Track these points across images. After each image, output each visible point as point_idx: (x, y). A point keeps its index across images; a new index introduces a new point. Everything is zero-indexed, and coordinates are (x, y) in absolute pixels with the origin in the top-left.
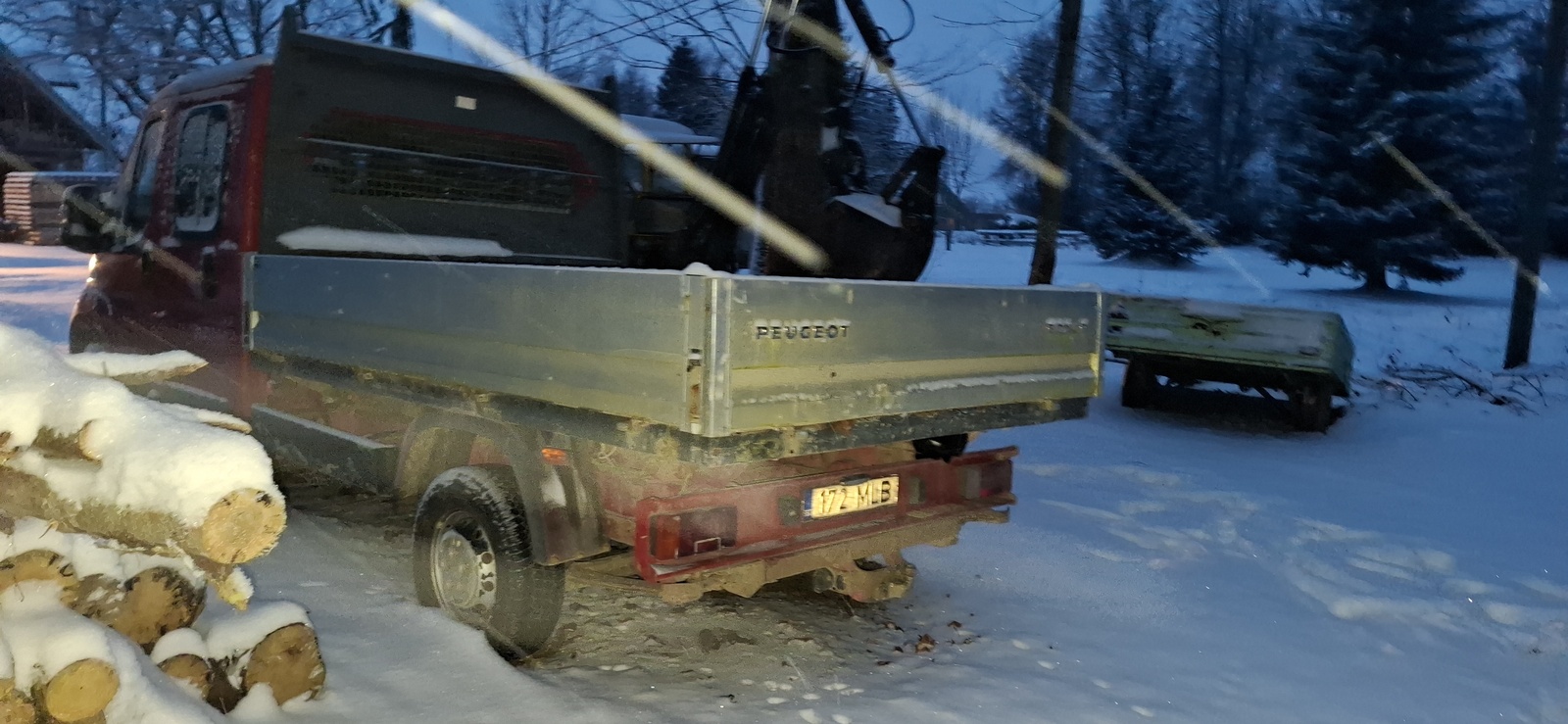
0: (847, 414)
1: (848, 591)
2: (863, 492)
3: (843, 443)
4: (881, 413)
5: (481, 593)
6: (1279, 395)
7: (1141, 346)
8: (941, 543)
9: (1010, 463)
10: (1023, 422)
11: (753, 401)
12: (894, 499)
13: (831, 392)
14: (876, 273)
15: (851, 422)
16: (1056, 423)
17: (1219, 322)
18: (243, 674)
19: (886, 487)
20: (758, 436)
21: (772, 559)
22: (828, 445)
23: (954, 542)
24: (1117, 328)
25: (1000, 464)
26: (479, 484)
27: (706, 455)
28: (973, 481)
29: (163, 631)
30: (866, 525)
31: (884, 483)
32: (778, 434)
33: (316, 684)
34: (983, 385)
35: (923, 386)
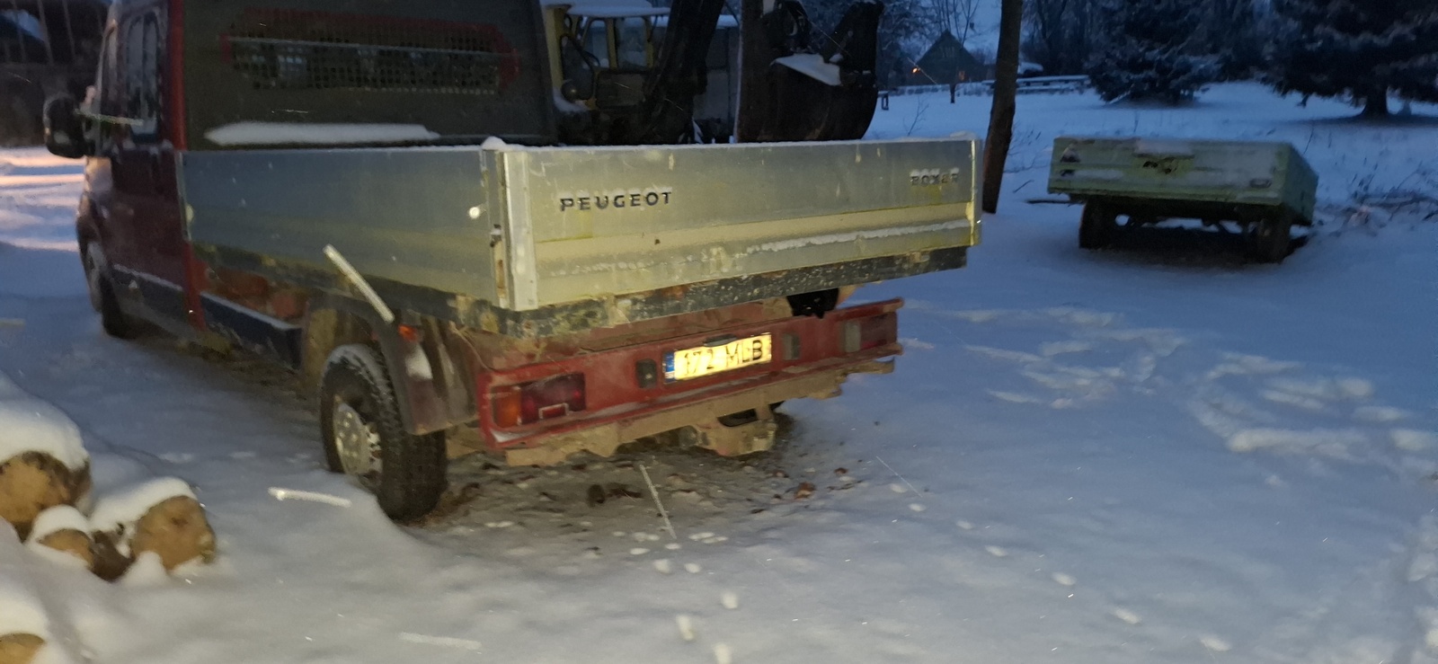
0: (677, 280)
1: (713, 446)
2: (732, 352)
3: (678, 308)
4: (719, 276)
5: (372, 460)
7: (1093, 188)
8: (822, 394)
9: (893, 315)
10: (891, 276)
11: (563, 273)
12: (766, 356)
13: (657, 259)
14: (818, 131)
15: (684, 288)
17: (1170, 159)
18: (131, 545)
19: (757, 345)
20: (576, 307)
21: (626, 421)
22: (661, 312)
23: (839, 393)
24: (1070, 172)
25: (883, 316)
27: (518, 328)
28: (853, 336)
29: (43, 507)
30: (735, 383)
31: (755, 342)
32: (600, 304)
33: (206, 549)
34: (836, 242)
35: (765, 247)
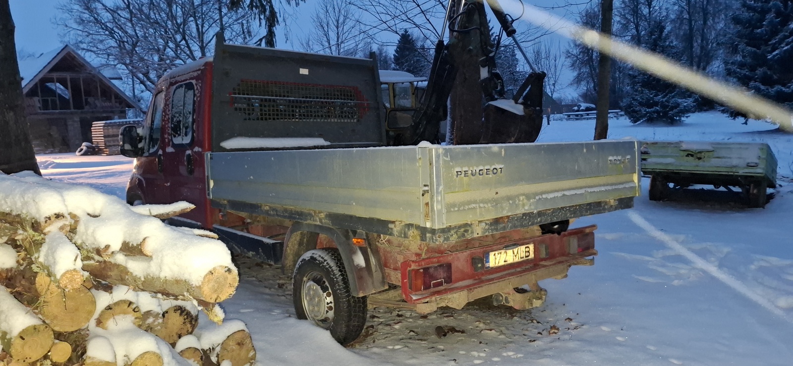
0: (505, 213)
1: (511, 304)
2: (516, 253)
3: (504, 228)
4: (523, 211)
5: (327, 312)
6: (737, 189)
7: (659, 168)
8: (559, 277)
9: (592, 234)
10: (599, 212)
11: (456, 209)
12: (532, 256)
13: (496, 202)
15: (508, 217)
16: (617, 211)
17: (700, 152)
18: (218, 356)
19: (527, 249)
20: (460, 227)
21: (471, 289)
22: (497, 230)
23: (566, 276)
24: (644, 159)
25: (587, 234)
26: (322, 258)
27: (434, 238)
28: (574, 244)
29: (180, 337)
30: (519, 269)
31: (526, 248)
32: (470, 225)
33: (252, 359)
34: (576, 194)
35: (544, 196)
